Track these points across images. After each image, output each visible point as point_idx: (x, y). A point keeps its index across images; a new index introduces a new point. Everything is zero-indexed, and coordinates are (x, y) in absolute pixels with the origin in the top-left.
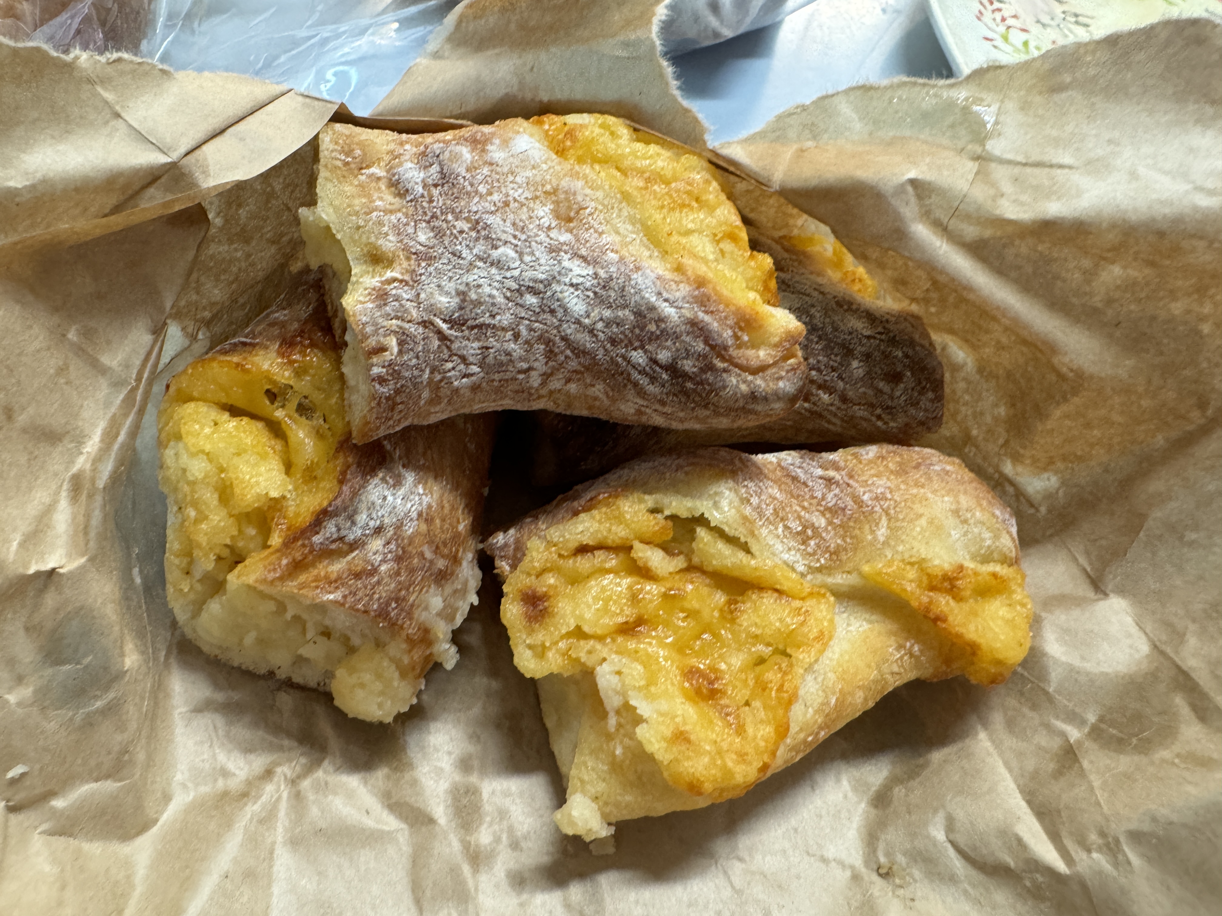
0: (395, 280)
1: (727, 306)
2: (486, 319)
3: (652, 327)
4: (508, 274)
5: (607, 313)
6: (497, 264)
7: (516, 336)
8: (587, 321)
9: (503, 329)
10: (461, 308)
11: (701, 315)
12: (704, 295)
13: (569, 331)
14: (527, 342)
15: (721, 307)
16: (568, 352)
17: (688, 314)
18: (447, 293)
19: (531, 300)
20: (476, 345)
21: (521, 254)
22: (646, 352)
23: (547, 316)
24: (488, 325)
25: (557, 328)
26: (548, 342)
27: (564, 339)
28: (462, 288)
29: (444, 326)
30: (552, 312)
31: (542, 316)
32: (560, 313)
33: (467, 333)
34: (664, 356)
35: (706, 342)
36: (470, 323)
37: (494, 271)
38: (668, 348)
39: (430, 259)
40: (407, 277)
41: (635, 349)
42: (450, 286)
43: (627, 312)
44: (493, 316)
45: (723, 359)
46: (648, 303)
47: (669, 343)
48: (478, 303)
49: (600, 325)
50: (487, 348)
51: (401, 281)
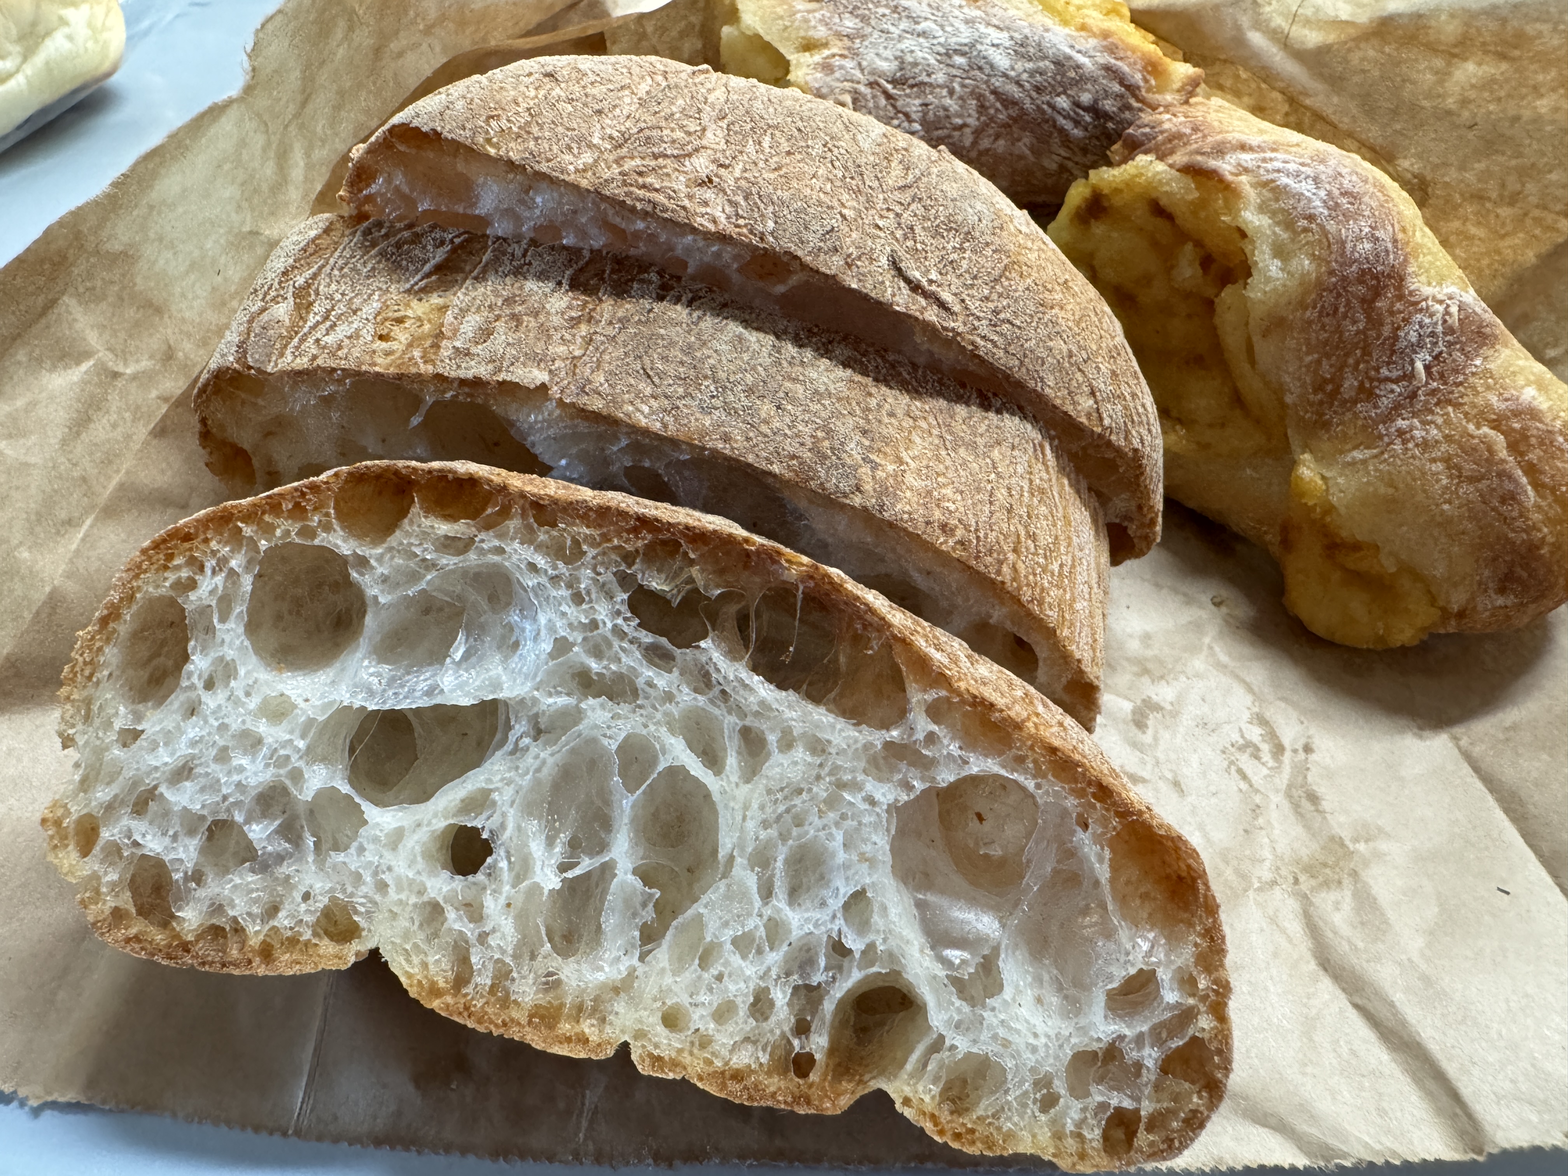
0: (834, 56)
1: (1134, 52)
2: (924, 78)
3: (1072, 74)
4: (935, 42)
5: (1030, 65)
6: (923, 34)
7: (951, 92)
8: (1013, 74)
9: (939, 86)
10: (901, 69)
11: (1113, 61)
12: (1113, 44)
13: (997, 84)
14: (961, 98)
15: (1129, 53)
16: (998, 105)
17: (1102, 61)
18: (886, 59)
19: (959, 60)
20: (917, 102)
21: (942, 27)
22: (1068, 96)
23: (977, 73)
24: (925, 84)
25: (987, 82)
26: (980, 97)
27: (994, 92)
28: (899, 54)
29: (889, 87)
30: (980, 68)
31: (972, 73)
32: (987, 70)
33: (908, 91)
34: (1086, 98)
35: (1121, 83)
36: (911, 82)
37: (921, 40)
38: (1088, 90)
39: (863, 37)
40: (846, 52)
41: (1058, 95)
42: (888, 54)
43: (1047, 63)
44: (929, 75)
45: (1138, 100)
46: (1065, 54)
47: (1089, 86)
48: (915, 64)
49: (1025, 76)
50: (926, 105)
51: (841, 56)
